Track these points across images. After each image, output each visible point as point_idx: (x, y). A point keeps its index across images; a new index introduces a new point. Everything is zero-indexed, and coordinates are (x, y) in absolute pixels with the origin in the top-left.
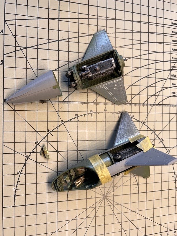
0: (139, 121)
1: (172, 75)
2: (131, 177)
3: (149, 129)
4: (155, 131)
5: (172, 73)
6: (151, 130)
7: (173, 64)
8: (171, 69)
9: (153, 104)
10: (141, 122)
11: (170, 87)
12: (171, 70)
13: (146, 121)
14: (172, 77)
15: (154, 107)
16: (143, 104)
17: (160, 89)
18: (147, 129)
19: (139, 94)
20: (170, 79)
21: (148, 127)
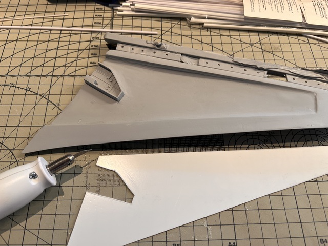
0: (37, 94)
1: (92, 46)
2: (12, 163)
3: (49, 103)
4: (59, 105)
5: (92, 43)
6: (54, 104)
7: (94, 36)
8: (92, 39)
9: (61, 76)
10: (40, 95)
11: (88, 58)
12: (91, 41)
13: (48, 93)
14: (91, 47)
15: (61, 79)
16: (47, 75)
17: (74, 59)
18: (48, 102)
19: (43, 65)
20: (89, 49)
21: (48, 101)
